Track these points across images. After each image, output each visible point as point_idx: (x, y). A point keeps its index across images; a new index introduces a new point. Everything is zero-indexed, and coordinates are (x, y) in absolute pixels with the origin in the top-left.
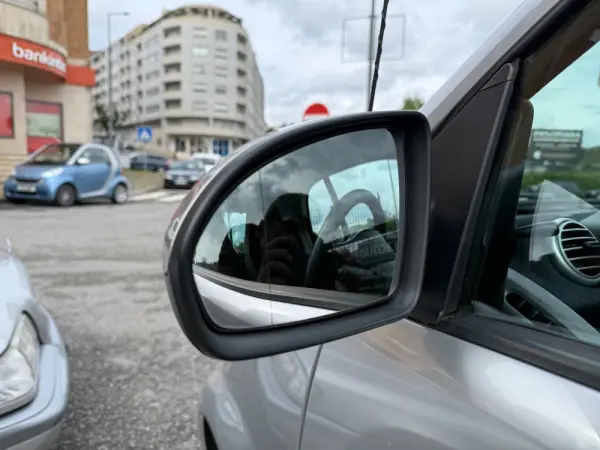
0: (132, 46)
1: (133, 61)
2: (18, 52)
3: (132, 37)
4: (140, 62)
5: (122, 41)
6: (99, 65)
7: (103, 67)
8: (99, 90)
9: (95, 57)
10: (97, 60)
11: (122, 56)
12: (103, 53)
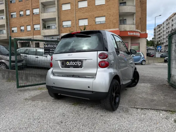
0: (170, 21)
1: (170, 25)
2: (129, 34)
3: (170, 18)
4: (172, 25)
5: (167, 20)
6: (160, 28)
7: (161, 29)
8: (160, 36)
9: (159, 26)
10: (159, 27)
11: (167, 24)
12: (161, 25)
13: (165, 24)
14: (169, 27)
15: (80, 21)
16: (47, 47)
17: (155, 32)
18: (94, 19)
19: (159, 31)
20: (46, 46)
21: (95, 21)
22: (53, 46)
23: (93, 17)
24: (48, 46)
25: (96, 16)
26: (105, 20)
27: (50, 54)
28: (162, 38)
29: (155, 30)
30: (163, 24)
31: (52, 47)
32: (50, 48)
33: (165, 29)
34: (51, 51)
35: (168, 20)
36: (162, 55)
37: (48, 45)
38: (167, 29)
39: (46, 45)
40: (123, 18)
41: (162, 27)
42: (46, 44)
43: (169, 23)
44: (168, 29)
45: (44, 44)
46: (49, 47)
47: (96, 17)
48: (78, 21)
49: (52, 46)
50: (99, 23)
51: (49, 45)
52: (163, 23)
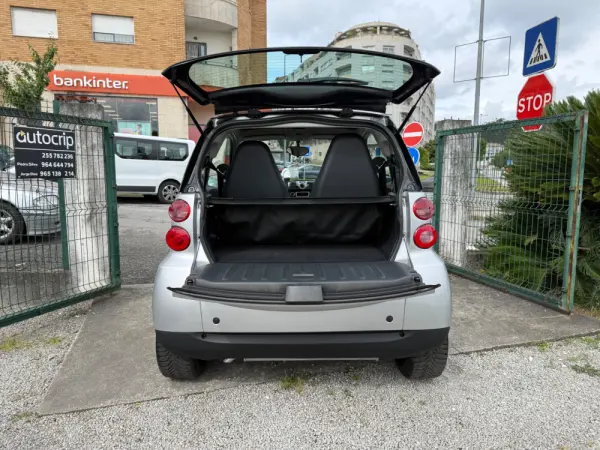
0: (310, 70)
3: (311, 62)
5: (302, 67)
15: (18, 15)
16: (27, 145)
18: (87, 18)
20: (21, 138)
21: (90, 27)
22: (56, 140)
23: (84, 12)
24: (31, 139)
25: (92, 8)
26: (132, 33)
27: (42, 173)
31: (51, 145)
32: (43, 146)
34: (45, 160)
37: (32, 132)
39: (22, 133)
40: (195, 38)
42: (25, 130)
45: (16, 130)
46: (37, 145)
47: (93, 14)
48: (11, 16)
49: (51, 140)
50: (109, 39)
51: (39, 134)
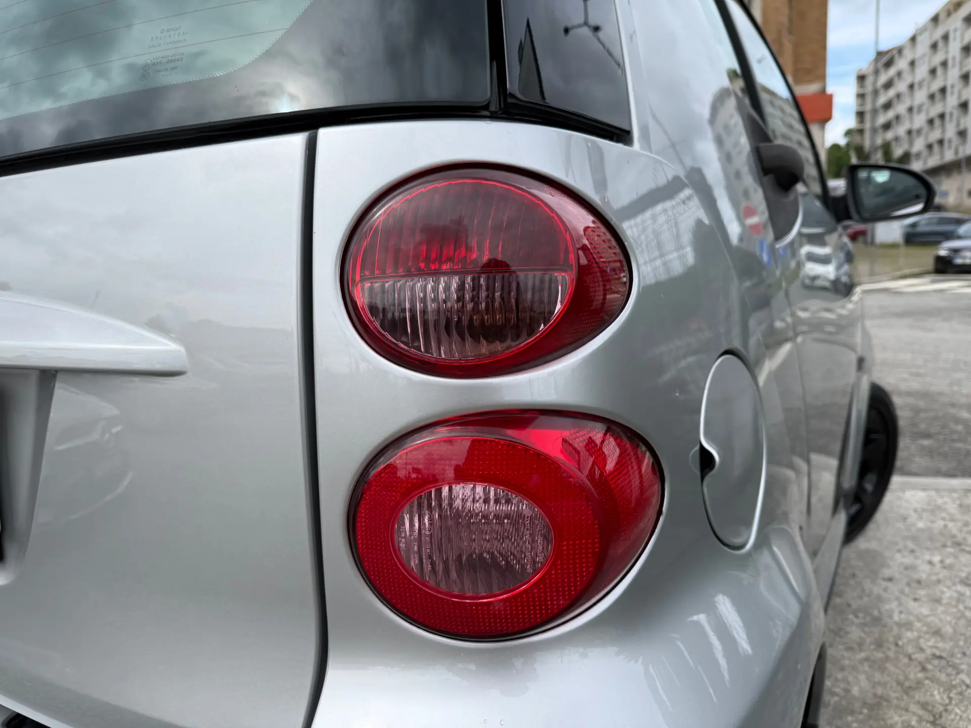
0: (955, 23)
1: (954, 49)
3: (955, 6)
5: (935, 19)
6: (892, 71)
7: (899, 74)
8: (890, 114)
9: (886, 59)
10: (889, 64)
11: (934, 46)
12: (900, 50)
13: (923, 46)
14: (944, 64)
17: (861, 96)
19: (888, 85)
28: (901, 130)
29: (861, 78)
30: (909, 46)
33: (922, 71)
35: (942, 17)
36: (914, 225)
38: (933, 72)
41: (902, 64)
43: (946, 37)
44: (940, 71)
52: (913, 39)
